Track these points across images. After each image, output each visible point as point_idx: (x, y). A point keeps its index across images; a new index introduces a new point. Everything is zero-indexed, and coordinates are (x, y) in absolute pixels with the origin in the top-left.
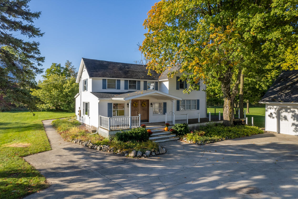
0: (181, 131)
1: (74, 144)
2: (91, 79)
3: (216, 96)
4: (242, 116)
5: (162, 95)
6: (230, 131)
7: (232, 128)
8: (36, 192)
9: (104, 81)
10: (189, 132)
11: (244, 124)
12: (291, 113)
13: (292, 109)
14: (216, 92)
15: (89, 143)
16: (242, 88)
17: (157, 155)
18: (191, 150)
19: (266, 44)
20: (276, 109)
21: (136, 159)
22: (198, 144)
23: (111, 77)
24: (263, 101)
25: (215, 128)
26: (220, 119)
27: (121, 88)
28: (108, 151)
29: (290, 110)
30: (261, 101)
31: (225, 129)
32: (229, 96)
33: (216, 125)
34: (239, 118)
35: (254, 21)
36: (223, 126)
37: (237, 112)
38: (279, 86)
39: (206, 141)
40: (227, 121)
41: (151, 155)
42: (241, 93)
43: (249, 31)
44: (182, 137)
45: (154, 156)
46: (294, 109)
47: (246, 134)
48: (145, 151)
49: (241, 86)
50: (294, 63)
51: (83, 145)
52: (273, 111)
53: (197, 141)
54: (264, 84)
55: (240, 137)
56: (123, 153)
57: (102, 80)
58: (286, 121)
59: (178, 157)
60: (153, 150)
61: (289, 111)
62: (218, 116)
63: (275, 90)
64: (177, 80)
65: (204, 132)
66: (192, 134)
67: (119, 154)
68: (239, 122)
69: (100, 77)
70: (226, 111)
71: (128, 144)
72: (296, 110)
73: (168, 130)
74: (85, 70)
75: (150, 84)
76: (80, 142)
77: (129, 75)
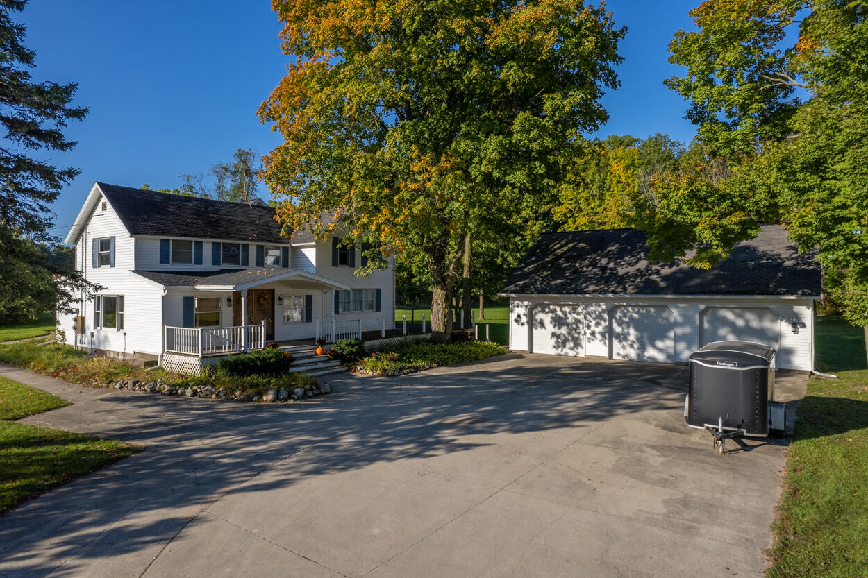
0: (351, 353)
1: (119, 391)
2: (133, 239)
3: (413, 280)
4: (469, 324)
5: (311, 280)
6: (445, 352)
7: (450, 347)
8: (128, 456)
9: (164, 243)
10: (370, 355)
11: (472, 338)
12: (550, 315)
13: (551, 307)
14: (412, 271)
15: (161, 385)
16: (468, 264)
17: (316, 396)
18: (378, 385)
19: (505, 190)
20: (526, 307)
21: (279, 403)
22: (388, 375)
23: (177, 235)
24: (506, 292)
25: (416, 347)
26: (424, 331)
27: (203, 262)
28: (214, 396)
29: (549, 308)
30: (502, 292)
31: (436, 348)
32: (441, 280)
33: (418, 342)
34: (462, 327)
35: (486, 149)
36: (431, 344)
37: (458, 316)
38: (533, 262)
39: (401, 369)
40: (438, 332)
41: (304, 396)
42: (466, 275)
43: (480, 162)
44: (354, 364)
45: (311, 397)
46: (554, 307)
47: (474, 356)
48: (294, 389)
49: (466, 260)
50: (575, 208)
51: (145, 390)
52: (521, 311)
53: (384, 370)
54: (512, 255)
55: (462, 361)
56: (249, 396)
57: (159, 242)
58: (543, 329)
59: (355, 396)
60: (307, 387)
61: (547, 310)
62: (422, 325)
63: (526, 270)
64: (335, 245)
65: (396, 355)
66: (374, 358)
67: (240, 400)
68: (463, 335)
69: (155, 233)
70: (437, 312)
71: (254, 378)
72: (558, 309)
73: (323, 353)
74: (104, 213)
75: (271, 252)
76: (135, 383)
77: (221, 229)
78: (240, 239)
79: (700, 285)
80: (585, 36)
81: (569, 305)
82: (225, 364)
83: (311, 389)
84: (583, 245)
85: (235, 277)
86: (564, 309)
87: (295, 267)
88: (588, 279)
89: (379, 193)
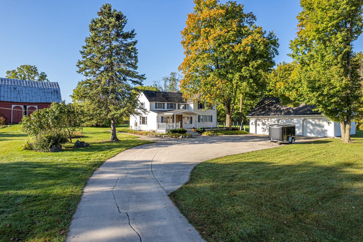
0: (201, 131)
1: (149, 136)
2: (149, 103)
6: (228, 132)
9: (156, 103)
10: (206, 132)
11: (239, 130)
12: (261, 122)
13: (262, 120)
15: (158, 135)
16: (241, 108)
20: (254, 120)
21: (183, 139)
23: (160, 102)
24: (249, 116)
25: (220, 131)
26: (224, 127)
27: (165, 108)
28: (169, 137)
30: (247, 116)
32: (229, 112)
33: (222, 130)
36: (225, 131)
38: (258, 107)
39: (214, 135)
40: (228, 127)
41: (189, 138)
42: (241, 111)
43: (234, 80)
44: (202, 133)
48: (186, 136)
51: (154, 136)
53: (209, 135)
55: (232, 134)
56: (176, 137)
58: (259, 126)
61: (260, 121)
63: (255, 109)
64: (198, 103)
65: (213, 132)
68: (236, 129)
69: (154, 101)
70: (227, 122)
71: (177, 134)
72: (263, 120)
73: (194, 130)
74: (142, 96)
75: (181, 105)
76: (152, 134)
77: (169, 100)
78: (174, 102)
79: (302, 112)
80: (261, 46)
81: (266, 119)
82: (171, 131)
83: (190, 136)
84: (274, 101)
85: (173, 111)
86: (265, 120)
87: (188, 109)
88: (272, 111)
89: (207, 90)
